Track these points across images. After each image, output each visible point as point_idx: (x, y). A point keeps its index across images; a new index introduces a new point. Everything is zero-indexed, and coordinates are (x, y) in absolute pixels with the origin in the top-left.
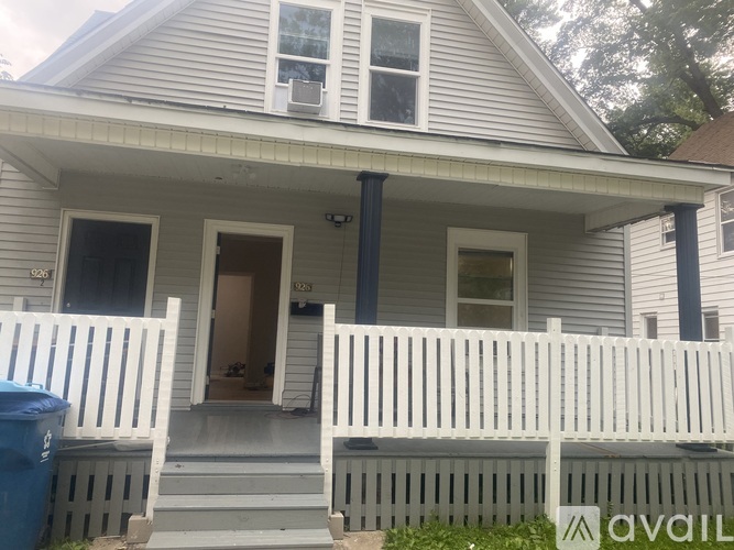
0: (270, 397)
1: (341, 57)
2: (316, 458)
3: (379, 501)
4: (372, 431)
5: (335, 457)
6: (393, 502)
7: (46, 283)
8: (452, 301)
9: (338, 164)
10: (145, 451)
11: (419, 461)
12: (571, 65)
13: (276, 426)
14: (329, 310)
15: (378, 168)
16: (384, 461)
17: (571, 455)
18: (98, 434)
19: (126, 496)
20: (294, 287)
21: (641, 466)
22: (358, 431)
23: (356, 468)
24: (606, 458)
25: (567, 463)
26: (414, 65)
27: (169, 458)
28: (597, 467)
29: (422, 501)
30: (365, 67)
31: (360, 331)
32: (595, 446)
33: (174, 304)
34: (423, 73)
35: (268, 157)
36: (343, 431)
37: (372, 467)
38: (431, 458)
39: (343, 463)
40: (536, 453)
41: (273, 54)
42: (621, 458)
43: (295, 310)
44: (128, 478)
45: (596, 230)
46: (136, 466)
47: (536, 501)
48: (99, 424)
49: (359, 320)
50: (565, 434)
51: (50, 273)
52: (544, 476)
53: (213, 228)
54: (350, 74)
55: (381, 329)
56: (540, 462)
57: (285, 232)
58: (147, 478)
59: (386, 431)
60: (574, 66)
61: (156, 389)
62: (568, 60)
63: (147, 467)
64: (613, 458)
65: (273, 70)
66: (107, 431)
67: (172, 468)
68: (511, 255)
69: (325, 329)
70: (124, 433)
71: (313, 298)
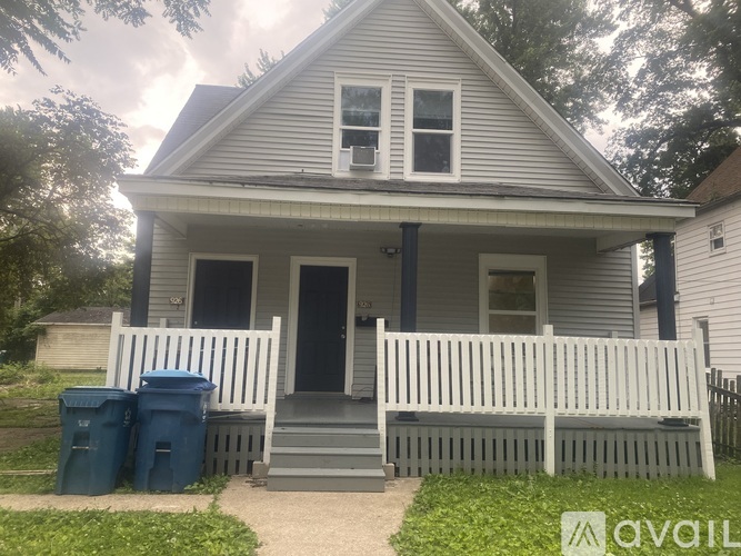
0: (343, 390)
1: (390, 124)
2: (375, 426)
3: (420, 457)
4: (413, 407)
5: (388, 425)
6: (430, 458)
7: (181, 308)
8: (484, 312)
9: (385, 218)
10: (261, 420)
11: (448, 429)
12: (627, 74)
13: (348, 408)
14: (380, 322)
15: (413, 219)
16: (422, 428)
17: (562, 426)
18: (231, 408)
19: (250, 450)
20: (358, 305)
21: (620, 437)
22: (403, 407)
23: (403, 432)
24: (592, 429)
25: (560, 432)
26: (448, 124)
27: (276, 425)
28: (585, 436)
29: (451, 458)
30: (409, 130)
31: (402, 337)
32: (581, 419)
33: (277, 321)
34: (456, 132)
35: (336, 216)
36: (392, 406)
37: (414, 432)
38: (457, 427)
39: (393, 429)
40: (536, 425)
41: (338, 127)
42: (603, 429)
43: (359, 323)
44: (251, 437)
45: (605, 251)
46: (256, 429)
47: (537, 460)
48: (232, 401)
49: (403, 330)
50: (558, 410)
51: (183, 300)
52: (543, 442)
53: (297, 262)
54: (397, 136)
55: (418, 335)
56: (539, 431)
57: (349, 263)
58: (263, 438)
59: (423, 407)
60: (630, 75)
61: (267, 377)
62: (624, 70)
63: (263, 430)
64: (598, 429)
65: (338, 139)
66: (237, 406)
67: (279, 430)
68: (533, 273)
69: (378, 335)
70: (248, 407)
71: (372, 312)
